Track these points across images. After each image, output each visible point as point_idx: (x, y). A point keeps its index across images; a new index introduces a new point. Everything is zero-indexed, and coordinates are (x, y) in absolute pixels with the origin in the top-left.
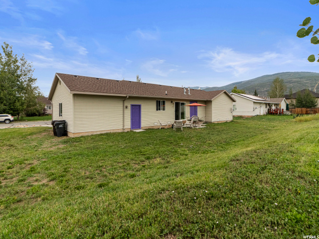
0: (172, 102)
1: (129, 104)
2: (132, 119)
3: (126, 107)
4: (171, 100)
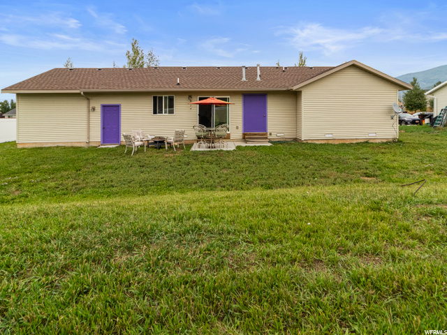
0: (190, 97)
1: (97, 104)
2: (104, 128)
3: (94, 109)
4: (189, 95)
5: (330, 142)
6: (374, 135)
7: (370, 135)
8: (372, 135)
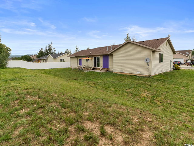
0: (92, 57)
3: (78, 60)
5: (122, 74)
6: (140, 73)
7: (137, 72)
8: (138, 73)
